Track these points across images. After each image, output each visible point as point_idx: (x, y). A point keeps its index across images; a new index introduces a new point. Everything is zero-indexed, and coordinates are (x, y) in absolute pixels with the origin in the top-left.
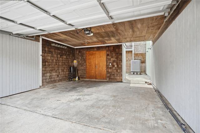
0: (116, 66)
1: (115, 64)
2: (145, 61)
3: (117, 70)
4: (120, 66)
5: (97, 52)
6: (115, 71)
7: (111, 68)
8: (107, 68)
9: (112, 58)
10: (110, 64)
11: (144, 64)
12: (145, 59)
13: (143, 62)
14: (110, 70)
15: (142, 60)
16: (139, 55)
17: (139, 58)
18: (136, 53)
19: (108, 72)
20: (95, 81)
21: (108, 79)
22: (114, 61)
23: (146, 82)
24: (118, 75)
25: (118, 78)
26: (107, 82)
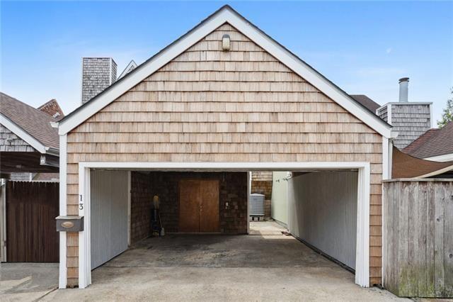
0: (236, 207)
1: (235, 204)
2: (271, 195)
3: (238, 216)
4: (243, 208)
5: (202, 182)
6: (235, 216)
7: (227, 211)
8: (220, 211)
9: (230, 193)
10: (227, 204)
11: (269, 201)
12: (271, 192)
13: (268, 197)
14: (225, 215)
15: (266, 193)
16: (260, 184)
17: (261, 191)
18: (257, 180)
19: (222, 218)
20: (199, 235)
21: (223, 230)
22: (233, 199)
23: (283, 233)
24: (241, 223)
25: (241, 227)
26: (222, 235)
